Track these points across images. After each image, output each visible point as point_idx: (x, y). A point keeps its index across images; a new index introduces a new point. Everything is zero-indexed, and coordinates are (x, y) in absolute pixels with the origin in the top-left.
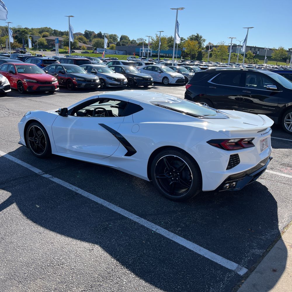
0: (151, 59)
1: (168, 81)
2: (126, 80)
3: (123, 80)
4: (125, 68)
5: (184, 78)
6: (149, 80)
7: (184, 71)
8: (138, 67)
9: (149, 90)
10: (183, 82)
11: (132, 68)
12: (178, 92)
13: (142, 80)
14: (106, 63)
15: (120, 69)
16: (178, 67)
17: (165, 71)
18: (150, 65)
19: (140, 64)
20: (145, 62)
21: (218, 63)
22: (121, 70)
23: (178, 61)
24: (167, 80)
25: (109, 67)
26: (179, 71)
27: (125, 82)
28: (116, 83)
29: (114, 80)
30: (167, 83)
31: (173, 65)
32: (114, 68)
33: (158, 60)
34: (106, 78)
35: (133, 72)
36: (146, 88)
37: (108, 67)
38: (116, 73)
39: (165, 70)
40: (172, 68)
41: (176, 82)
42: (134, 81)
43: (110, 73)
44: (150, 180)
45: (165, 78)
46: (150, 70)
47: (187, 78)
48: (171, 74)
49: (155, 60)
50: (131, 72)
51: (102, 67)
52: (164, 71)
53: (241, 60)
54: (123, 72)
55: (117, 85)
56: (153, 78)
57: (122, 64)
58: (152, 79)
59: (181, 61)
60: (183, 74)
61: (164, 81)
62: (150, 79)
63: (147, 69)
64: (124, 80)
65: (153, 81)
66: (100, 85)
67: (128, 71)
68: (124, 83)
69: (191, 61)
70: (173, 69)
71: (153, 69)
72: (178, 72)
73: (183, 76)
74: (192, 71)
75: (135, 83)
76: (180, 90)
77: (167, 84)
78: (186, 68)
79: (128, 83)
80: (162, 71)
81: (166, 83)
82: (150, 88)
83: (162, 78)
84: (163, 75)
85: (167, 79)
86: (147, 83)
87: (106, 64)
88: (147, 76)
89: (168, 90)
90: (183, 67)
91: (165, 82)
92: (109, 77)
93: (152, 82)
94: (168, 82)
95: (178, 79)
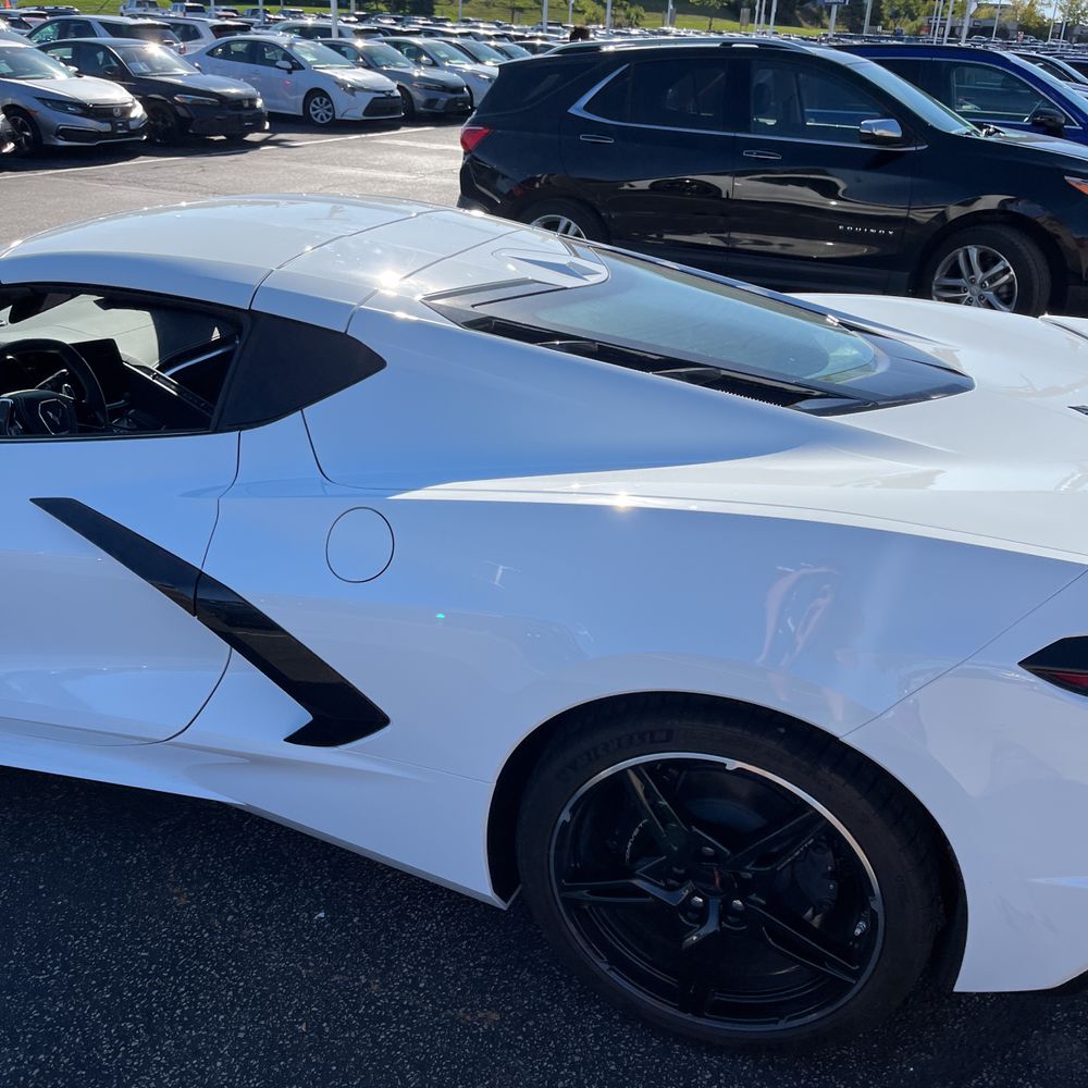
0: (224, 10)
1: (329, 110)
2: (138, 111)
3: (126, 110)
4: (122, 52)
5: (397, 93)
6: (246, 105)
7: (393, 61)
8: (182, 45)
9: (252, 153)
10: (394, 110)
11: (154, 49)
12: (387, 157)
13: (212, 106)
14: (28, 31)
15: (100, 55)
16: (360, 43)
17: (310, 64)
18: (239, 36)
19: (189, 33)
20: (209, 20)
21: (500, 24)
22: (106, 60)
23: (345, 19)
24: (327, 103)
25: (44, 48)
26: (370, 62)
27: (135, 118)
28: (91, 124)
29: (79, 111)
30: (328, 116)
31: (335, 33)
32: (67, 53)
33: (261, 13)
34: (37, 102)
35: (166, 68)
36: (236, 144)
37: (39, 48)
38: (85, 77)
39: (309, 59)
40: (336, 47)
41: (365, 114)
42: (176, 114)
43: (53, 78)
44: (504, 898)
45: (316, 94)
46: (238, 57)
47: (406, 90)
48: (340, 77)
49: (243, 16)
50: (154, 71)
51: (9, 48)
52: (305, 61)
53: (579, 12)
54: (117, 72)
55: (98, 135)
56: (261, 97)
57: (103, 31)
58: (259, 103)
59: (353, 19)
60: (391, 75)
61: (314, 109)
62: (252, 100)
63: (227, 53)
64: (130, 109)
65: (265, 111)
66: (12, 138)
67: (143, 68)
68: (133, 125)
69: (395, 19)
70: (344, 54)
71: (256, 53)
72: (368, 67)
73: (390, 85)
74: (424, 58)
75: (184, 123)
76: (390, 148)
77: (327, 120)
78: (397, 45)
79: (149, 127)
80: (297, 66)
81: (322, 119)
82: (255, 145)
83: (302, 97)
84: (303, 82)
85: (325, 100)
86: (241, 120)
87: (29, 36)
88: (233, 89)
89: (339, 151)
90: (382, 41)
91: (319, 112)
92: (50, 100)
93: (262, 114)
94: (330, 114)
95: (374, 98)
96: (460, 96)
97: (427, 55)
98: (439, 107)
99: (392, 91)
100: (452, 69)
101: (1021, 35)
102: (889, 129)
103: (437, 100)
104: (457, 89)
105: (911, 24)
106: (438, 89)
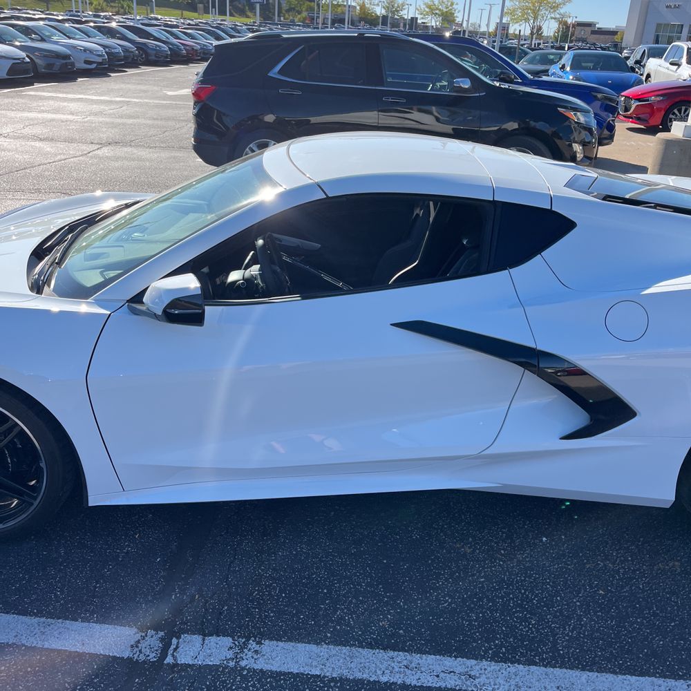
5: (28, 60)
41: (8, 74)
60: (19, 47)
73: (21, 54)
95: (13, 64)
96: (69, 61)
97: (36, 34)
98: (56, 69)
99: (24, 58)
100: (56, 43)
101: (362, 23)
102: (466, 84)
103: (54, 64)
104: (67, 57)
105: (299, 16)
106: (53, 57)
